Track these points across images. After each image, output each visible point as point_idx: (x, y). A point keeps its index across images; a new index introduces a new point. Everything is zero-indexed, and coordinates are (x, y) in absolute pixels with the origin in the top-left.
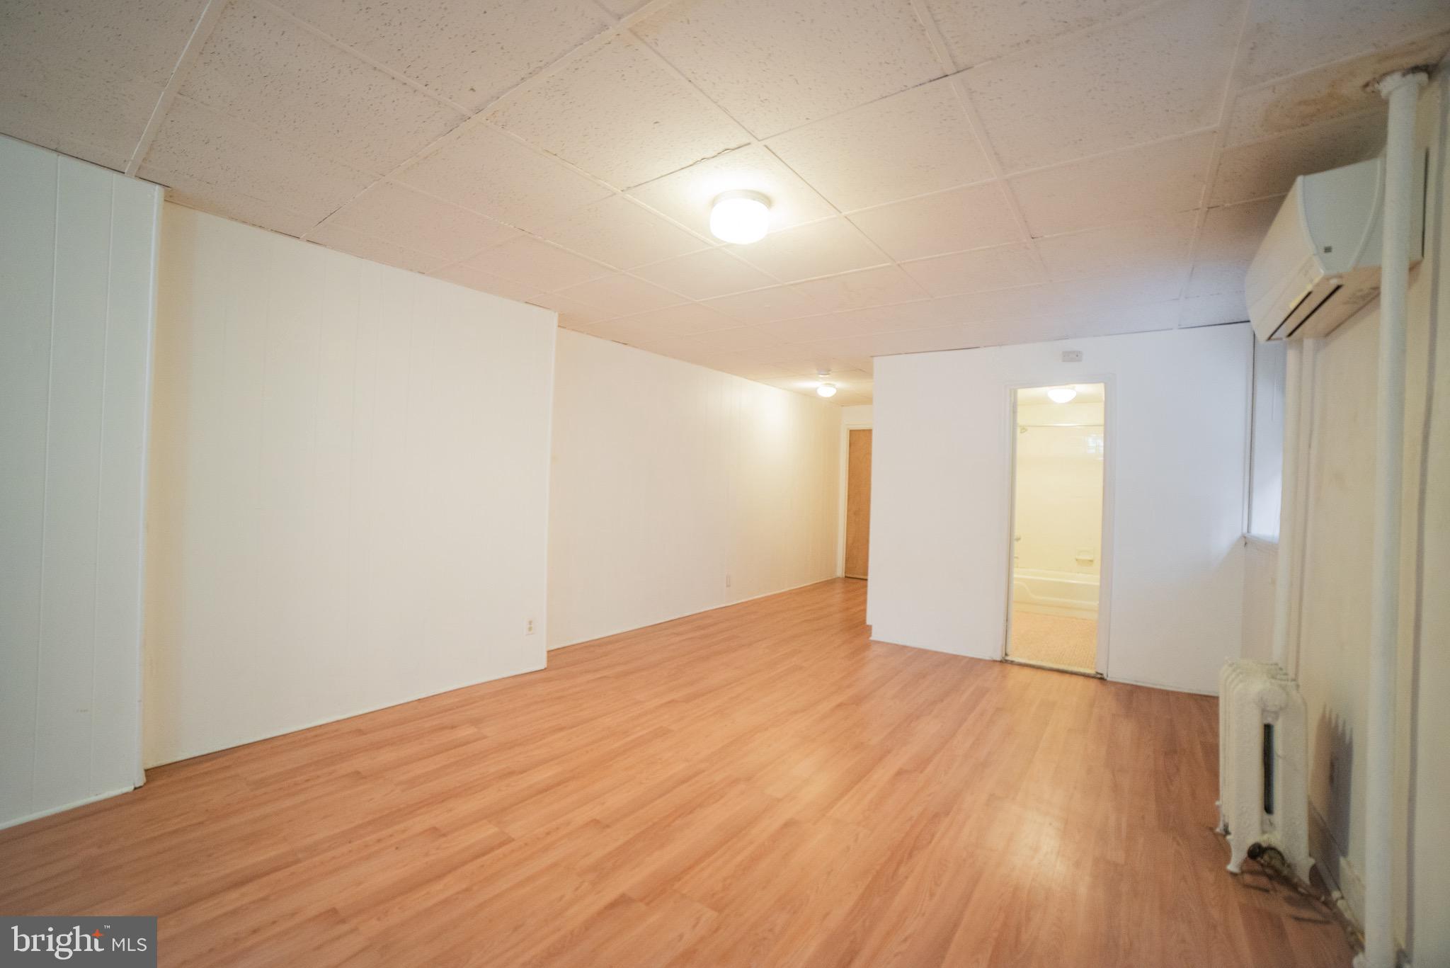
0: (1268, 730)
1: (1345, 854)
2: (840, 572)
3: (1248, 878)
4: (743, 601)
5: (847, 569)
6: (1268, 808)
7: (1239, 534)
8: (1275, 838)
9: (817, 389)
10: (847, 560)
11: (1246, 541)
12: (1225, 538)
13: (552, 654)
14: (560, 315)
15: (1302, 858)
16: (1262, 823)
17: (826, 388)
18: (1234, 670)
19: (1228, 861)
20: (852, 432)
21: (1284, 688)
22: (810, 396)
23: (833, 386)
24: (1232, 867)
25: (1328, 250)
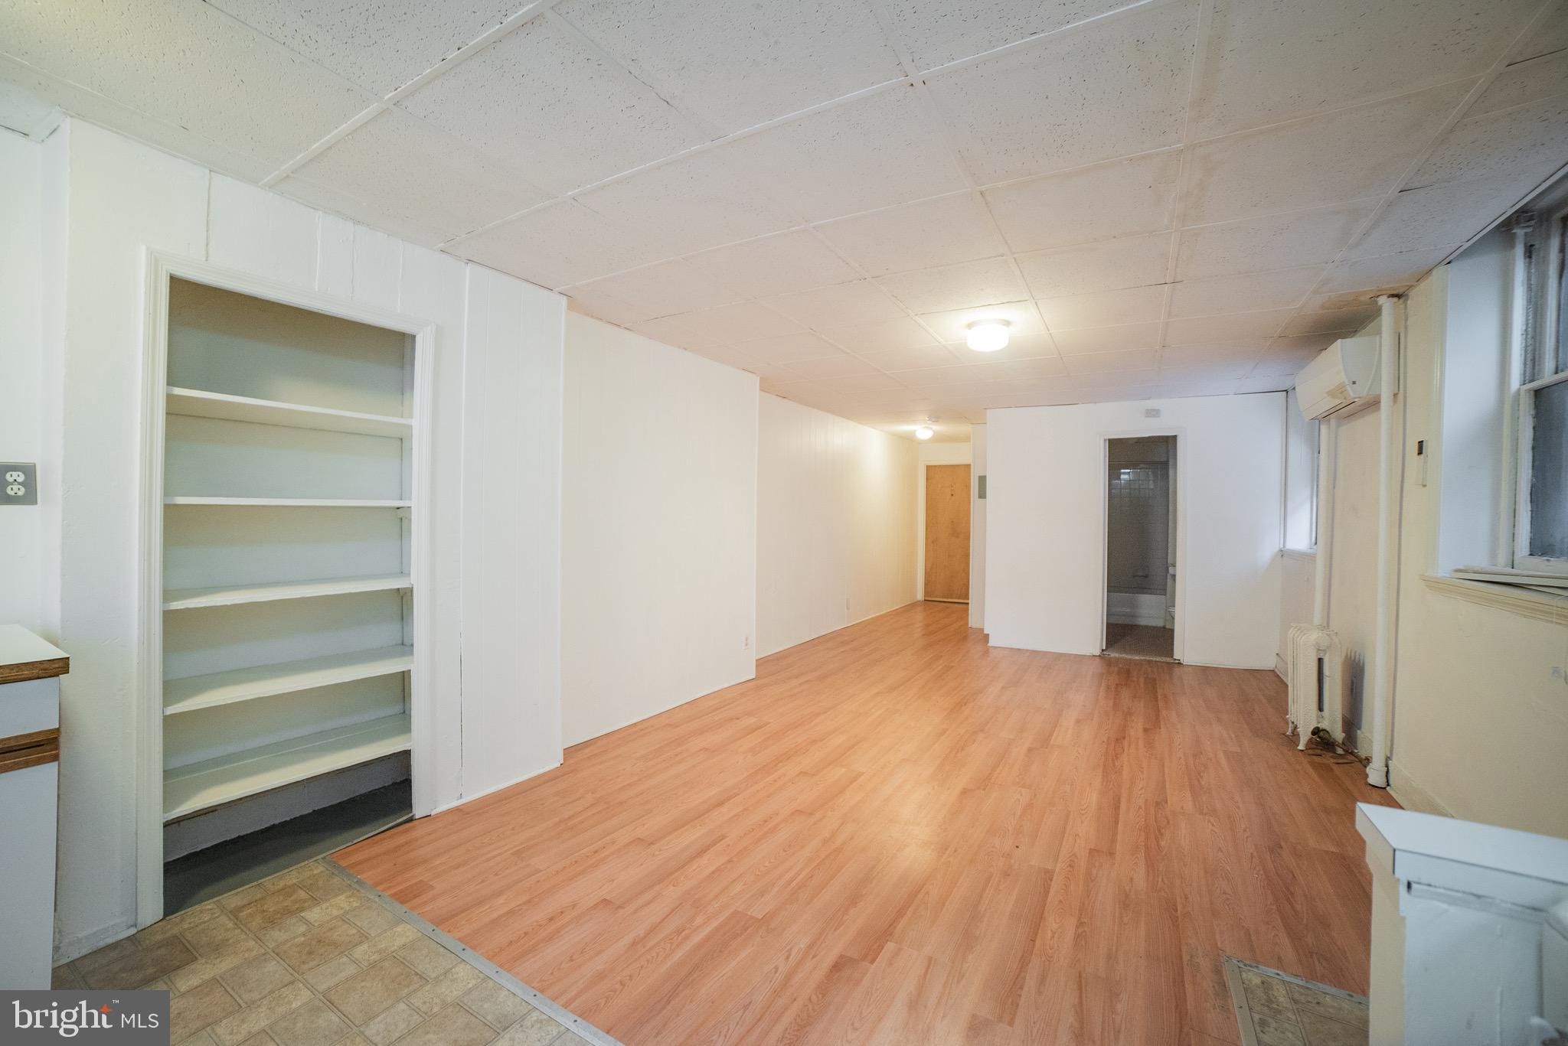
0: (1320, 661)
1: (1359, 729)
2: (920, 595)
3: (1310, 752)
4: (857, 622)
5: (927, 593)
6: (1321, 709)
7: (1277, 549)
8: (1324, 725)
9: (915, 431)
10: (926, 584)
11: (1282, 553)
12: (1267, 551)
13: (761, 663)
14: (762, 380)
15: (1338, 735)
16: (1318, 717)
17: (923, 431)
18: (1298, 630)
19: (1298, 746)
20: (929, 468)
21: (1328, 635)
22: (909, 440)
23: (931, 429)
24: (1301, 747)
25: (1354, 383)
